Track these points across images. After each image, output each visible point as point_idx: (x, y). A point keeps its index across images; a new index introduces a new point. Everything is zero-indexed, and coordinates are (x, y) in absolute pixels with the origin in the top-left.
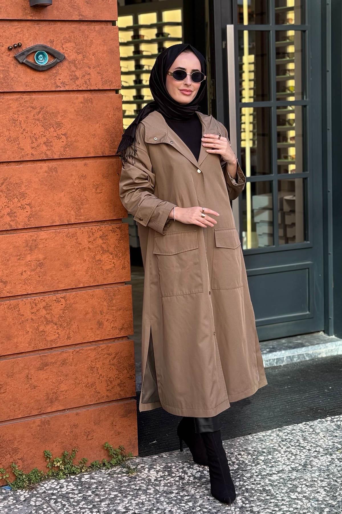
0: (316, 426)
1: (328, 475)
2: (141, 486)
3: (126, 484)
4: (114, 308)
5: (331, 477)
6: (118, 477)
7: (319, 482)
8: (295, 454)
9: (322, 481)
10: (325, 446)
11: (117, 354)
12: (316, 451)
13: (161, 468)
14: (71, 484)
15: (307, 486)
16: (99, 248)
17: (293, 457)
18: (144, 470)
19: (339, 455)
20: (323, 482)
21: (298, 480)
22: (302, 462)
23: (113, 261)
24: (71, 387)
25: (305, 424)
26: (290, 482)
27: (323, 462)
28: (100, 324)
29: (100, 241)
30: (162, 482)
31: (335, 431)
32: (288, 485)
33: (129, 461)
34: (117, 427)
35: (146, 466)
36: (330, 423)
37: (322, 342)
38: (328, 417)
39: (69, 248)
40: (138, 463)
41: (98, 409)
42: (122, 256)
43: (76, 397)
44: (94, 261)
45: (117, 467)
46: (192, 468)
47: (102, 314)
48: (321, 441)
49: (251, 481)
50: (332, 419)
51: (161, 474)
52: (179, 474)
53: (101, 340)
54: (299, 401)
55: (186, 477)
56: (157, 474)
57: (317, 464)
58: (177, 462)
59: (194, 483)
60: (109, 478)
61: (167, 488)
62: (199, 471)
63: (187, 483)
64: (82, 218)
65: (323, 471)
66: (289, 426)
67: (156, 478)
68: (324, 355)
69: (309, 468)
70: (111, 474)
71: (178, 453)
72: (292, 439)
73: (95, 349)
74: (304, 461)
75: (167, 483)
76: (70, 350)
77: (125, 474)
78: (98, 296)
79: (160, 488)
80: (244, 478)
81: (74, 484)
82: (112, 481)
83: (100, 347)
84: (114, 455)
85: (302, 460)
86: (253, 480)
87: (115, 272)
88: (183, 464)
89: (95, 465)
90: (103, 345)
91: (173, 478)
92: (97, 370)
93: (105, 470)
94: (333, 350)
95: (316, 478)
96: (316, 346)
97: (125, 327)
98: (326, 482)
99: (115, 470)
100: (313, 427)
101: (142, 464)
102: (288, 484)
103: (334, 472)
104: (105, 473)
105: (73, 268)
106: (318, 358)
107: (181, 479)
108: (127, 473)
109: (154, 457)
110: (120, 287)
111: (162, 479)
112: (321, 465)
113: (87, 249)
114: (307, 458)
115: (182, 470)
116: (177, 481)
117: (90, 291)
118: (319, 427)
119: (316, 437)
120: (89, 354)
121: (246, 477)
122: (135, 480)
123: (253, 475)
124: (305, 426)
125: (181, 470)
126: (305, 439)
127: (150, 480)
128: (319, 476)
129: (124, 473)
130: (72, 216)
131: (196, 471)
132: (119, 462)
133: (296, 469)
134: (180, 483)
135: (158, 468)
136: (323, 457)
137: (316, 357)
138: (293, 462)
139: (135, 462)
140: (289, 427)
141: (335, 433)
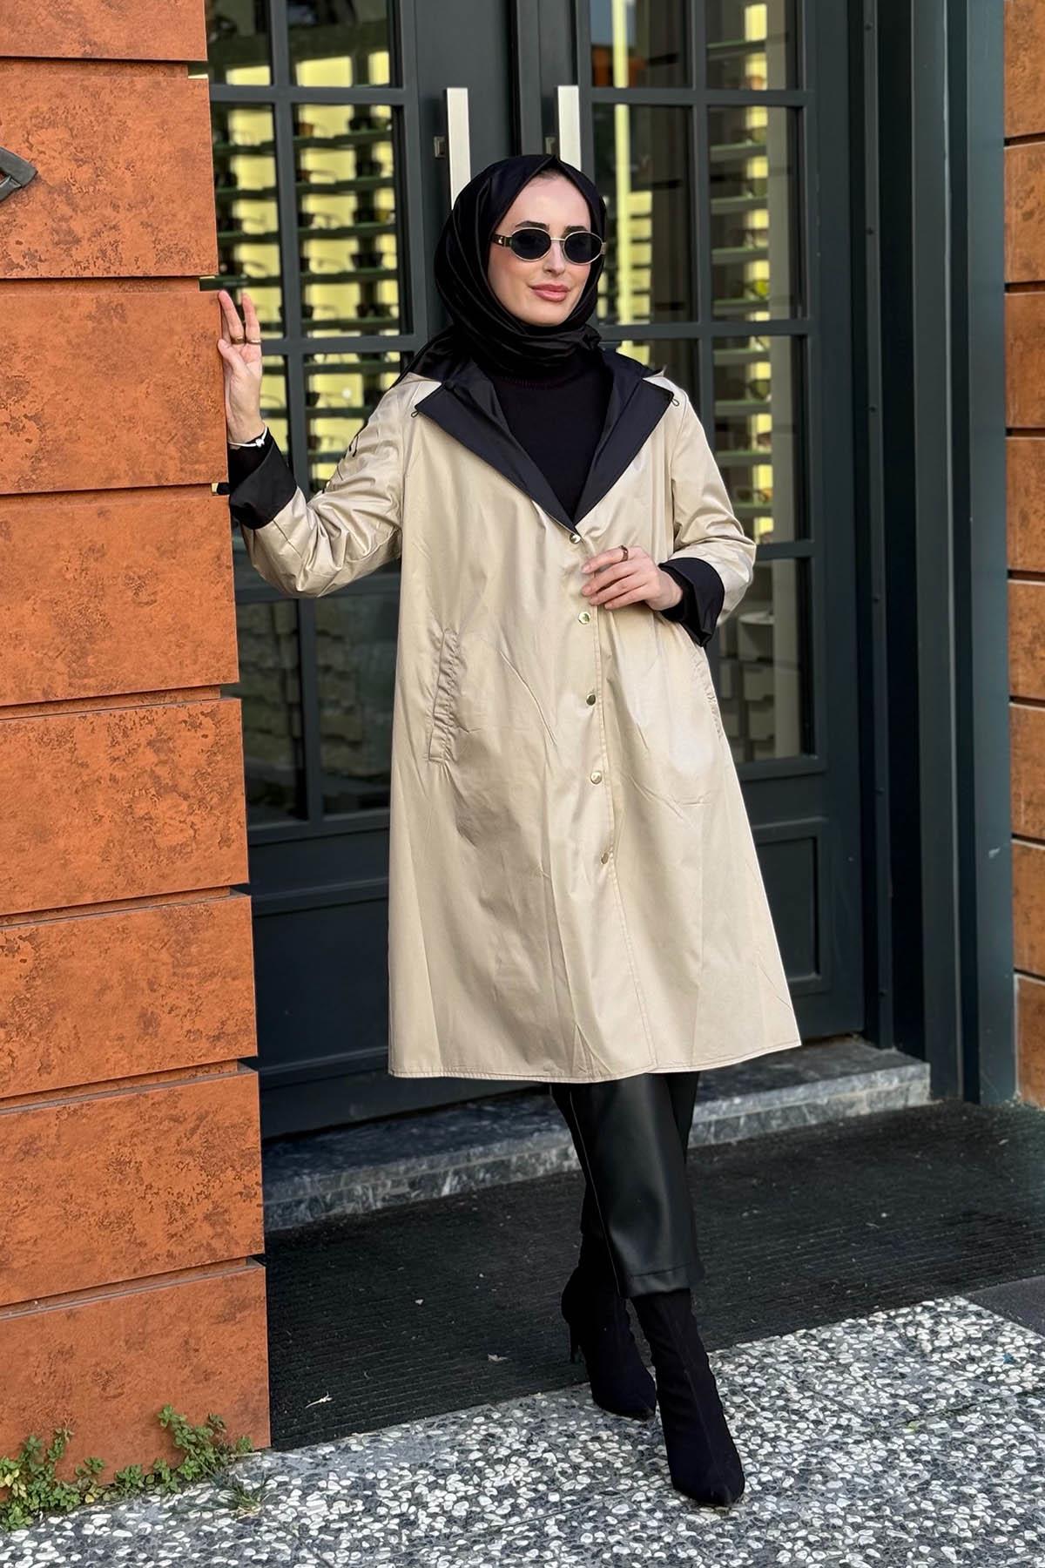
0: (840, 1342)
1: (877, 1508)
2: (274, 1551)
3: (226, 1545)
4: (195, 970)
5: (888, 1512)
6: (201, 1521)
7: (848, 1530)
8: (772, 1435)
9: (857, 1527)
10: (868, 1409)
11: (201, 1119)
12: (838, 1426)
13: (343, 1488)
14: (47, 1545)
15: (809, 1544)
16: (146, 778)
17: (768, 1448)
18: (288, 1493)
19: (912, 1437)
20: (861, 1532)
21: (782, 1526)
22: (795, 1464)
23: (191, 818)
24: (53, 1228)
25: (804, 1336)
26: (757, 1533)
27: (860, 1461)
28: (148, 1022)
29: (150, 757)
30: (344, 1537)
31: (899, 1358)
32: (750, 1542)
33: (240, 1467)
34: (203, 1356)
35: (294, 1482)
36: (882, 1332)
37: (858, 1069)
38: (877, 1311)
39: (48, 777)
40: (270, 1469)
41: (140, 1298)
42: (219, 805)
43: (68, 1261)
44: (129, 818)
45: (200, 1486)
46: (444, 1488)
47: (153, 991)
48: (855, 1390)
49: (631, 1529)
50: (889, 1317)
51: (341, 1507)
52: (400, 1506)
53: (151, 1074)
54: (787, 1258)
55: (424, 1520)
56: (330, 1507)
57: (843, 1471)
58: (394, 1466)
59: (447, 1537)
60: (173, 1523)
61: (360, 1555)
62: (465, 1498)
63: (426, 1537)
64: (91, 682)
65: (861, 1492)
66: (755, 1343)
67: (324, 1524)
68: (864, 1110)
69: (817, 1483)
70: (179, 1509)
71: (400, 1435)
72: (762, 1388)
73: (130, 1103)
74: (800, 1459)
75: (360, 1541)
76: (50, 1107)
77: (224, 1511)
78: (142, 932)
79: (335, 1559)
80: (608, 1518)
81: (57, 1547)
82: (183, 1533)
83: (146, 1096)
84: (191, 1448)
85: (796, 1455)
86: (638, 1527)
87: (196, 854)
88: (414, 1473)
89: (128, 1479)
90: (158, 1091)
91: (380, 1522)
92: (138, 1170)
93: (162, 1496)
94: (894, 1095)
95: (839, 1517)
96: (840, 1080)
97: (230, 1031)
98: (871, 1532)
99: (194, 1498)
100: (831, 1345)
101: (281, 1473)
102: (748, 1538)
103: (895, 1497)
104: (160, 1508)
105: (61, 843)
106: (846, 1120)
107: (407, 1524)
108: (233, 1505)
109: (319, 1452)
110: (212, 903)
111: (345, 1524)
112: (853, 1474)
113: (105, 783)
114: (810, 1449)
115: (410, 1496)
116: (393, 1533)
117: (115, 917)
118: (850, 1346)
119: (840, 1379)
120: (112, 1118)
121: (616, 1516)
122: (256, 1531)
123: (638, 1510)
124: (804, 1341)
125: (406, 1495)
126: (803, 1386)
127: (304, 1529)
128: (849, 1509)
129: (221, 1505)
130: (59, 678)
131: (455, 1499)
132: (206, 1469)
133: (775, 1488)
134: (401, 1539)
135: (334, 1488)
136: (861, 1445)
137: (840, 1117)
138: (766, 1464)
139: (259, 1468)
140: (753, 1347)
141: (900, 1365)
